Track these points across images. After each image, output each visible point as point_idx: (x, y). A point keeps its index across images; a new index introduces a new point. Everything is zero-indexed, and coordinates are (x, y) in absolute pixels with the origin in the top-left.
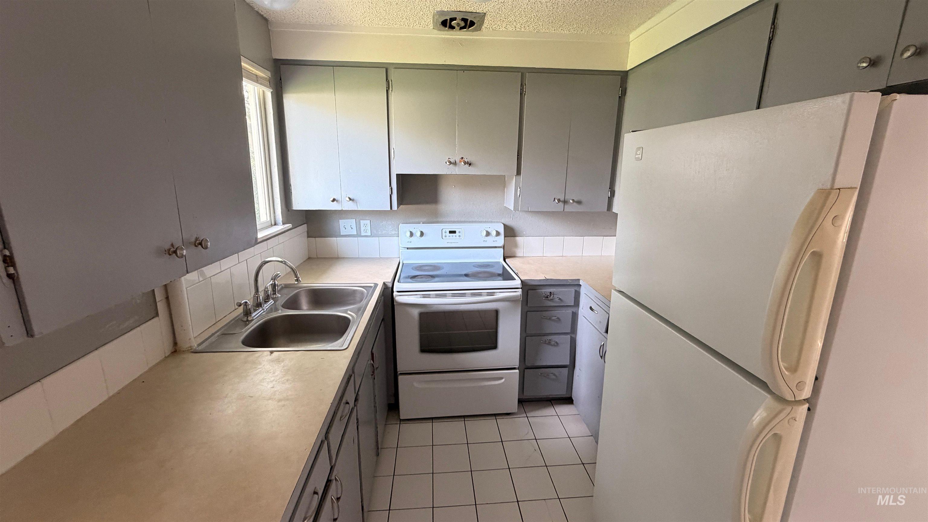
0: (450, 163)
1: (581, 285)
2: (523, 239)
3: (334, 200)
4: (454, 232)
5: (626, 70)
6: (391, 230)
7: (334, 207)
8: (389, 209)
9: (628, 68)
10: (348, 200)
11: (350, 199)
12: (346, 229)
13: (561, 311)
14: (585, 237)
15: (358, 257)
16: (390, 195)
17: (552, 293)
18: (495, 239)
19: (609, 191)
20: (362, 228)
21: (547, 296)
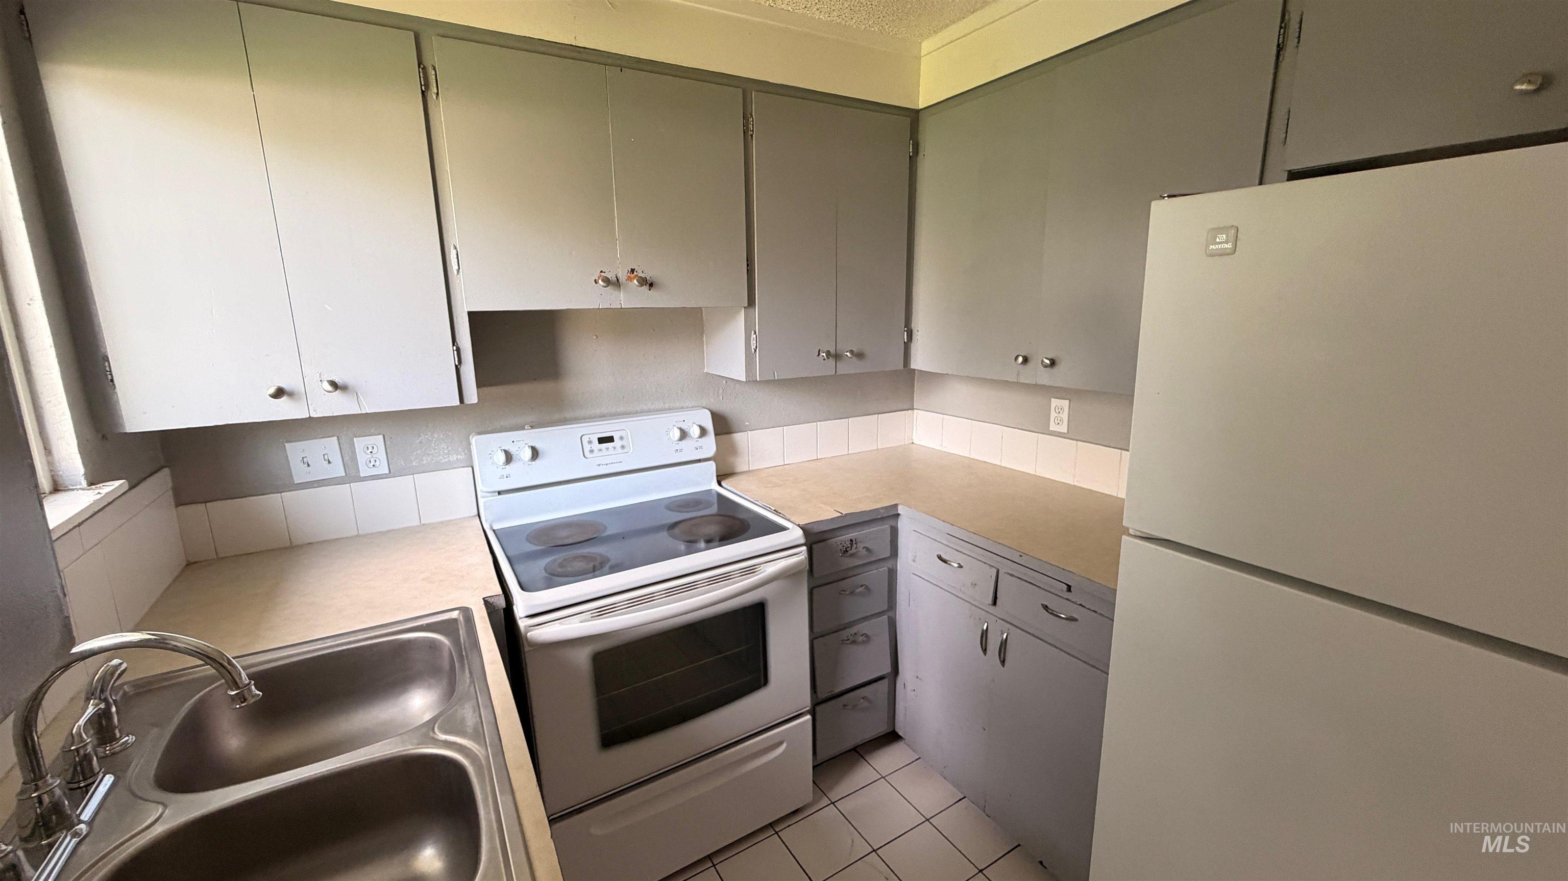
0: (607, 282)
1: (899, 515)
2: (746, 437)
3: (279, 393)
4: (610, 439)
5: (918, 108)
6: (445, 454)
7: (284, 410)
8: (458, 403)
9: (920, 104)
10: (330, 388)
11: (334, 385)
12: (308, 465)
13: (868, 573)
14: (850, 419)
15: (355, 533)
16: (456, 366)
17: (854, 541)
18: (698, 445)
19: (905, 331)
20: (362, 458)
21: (846, 548)
